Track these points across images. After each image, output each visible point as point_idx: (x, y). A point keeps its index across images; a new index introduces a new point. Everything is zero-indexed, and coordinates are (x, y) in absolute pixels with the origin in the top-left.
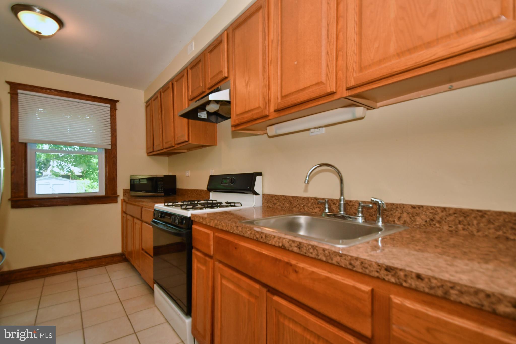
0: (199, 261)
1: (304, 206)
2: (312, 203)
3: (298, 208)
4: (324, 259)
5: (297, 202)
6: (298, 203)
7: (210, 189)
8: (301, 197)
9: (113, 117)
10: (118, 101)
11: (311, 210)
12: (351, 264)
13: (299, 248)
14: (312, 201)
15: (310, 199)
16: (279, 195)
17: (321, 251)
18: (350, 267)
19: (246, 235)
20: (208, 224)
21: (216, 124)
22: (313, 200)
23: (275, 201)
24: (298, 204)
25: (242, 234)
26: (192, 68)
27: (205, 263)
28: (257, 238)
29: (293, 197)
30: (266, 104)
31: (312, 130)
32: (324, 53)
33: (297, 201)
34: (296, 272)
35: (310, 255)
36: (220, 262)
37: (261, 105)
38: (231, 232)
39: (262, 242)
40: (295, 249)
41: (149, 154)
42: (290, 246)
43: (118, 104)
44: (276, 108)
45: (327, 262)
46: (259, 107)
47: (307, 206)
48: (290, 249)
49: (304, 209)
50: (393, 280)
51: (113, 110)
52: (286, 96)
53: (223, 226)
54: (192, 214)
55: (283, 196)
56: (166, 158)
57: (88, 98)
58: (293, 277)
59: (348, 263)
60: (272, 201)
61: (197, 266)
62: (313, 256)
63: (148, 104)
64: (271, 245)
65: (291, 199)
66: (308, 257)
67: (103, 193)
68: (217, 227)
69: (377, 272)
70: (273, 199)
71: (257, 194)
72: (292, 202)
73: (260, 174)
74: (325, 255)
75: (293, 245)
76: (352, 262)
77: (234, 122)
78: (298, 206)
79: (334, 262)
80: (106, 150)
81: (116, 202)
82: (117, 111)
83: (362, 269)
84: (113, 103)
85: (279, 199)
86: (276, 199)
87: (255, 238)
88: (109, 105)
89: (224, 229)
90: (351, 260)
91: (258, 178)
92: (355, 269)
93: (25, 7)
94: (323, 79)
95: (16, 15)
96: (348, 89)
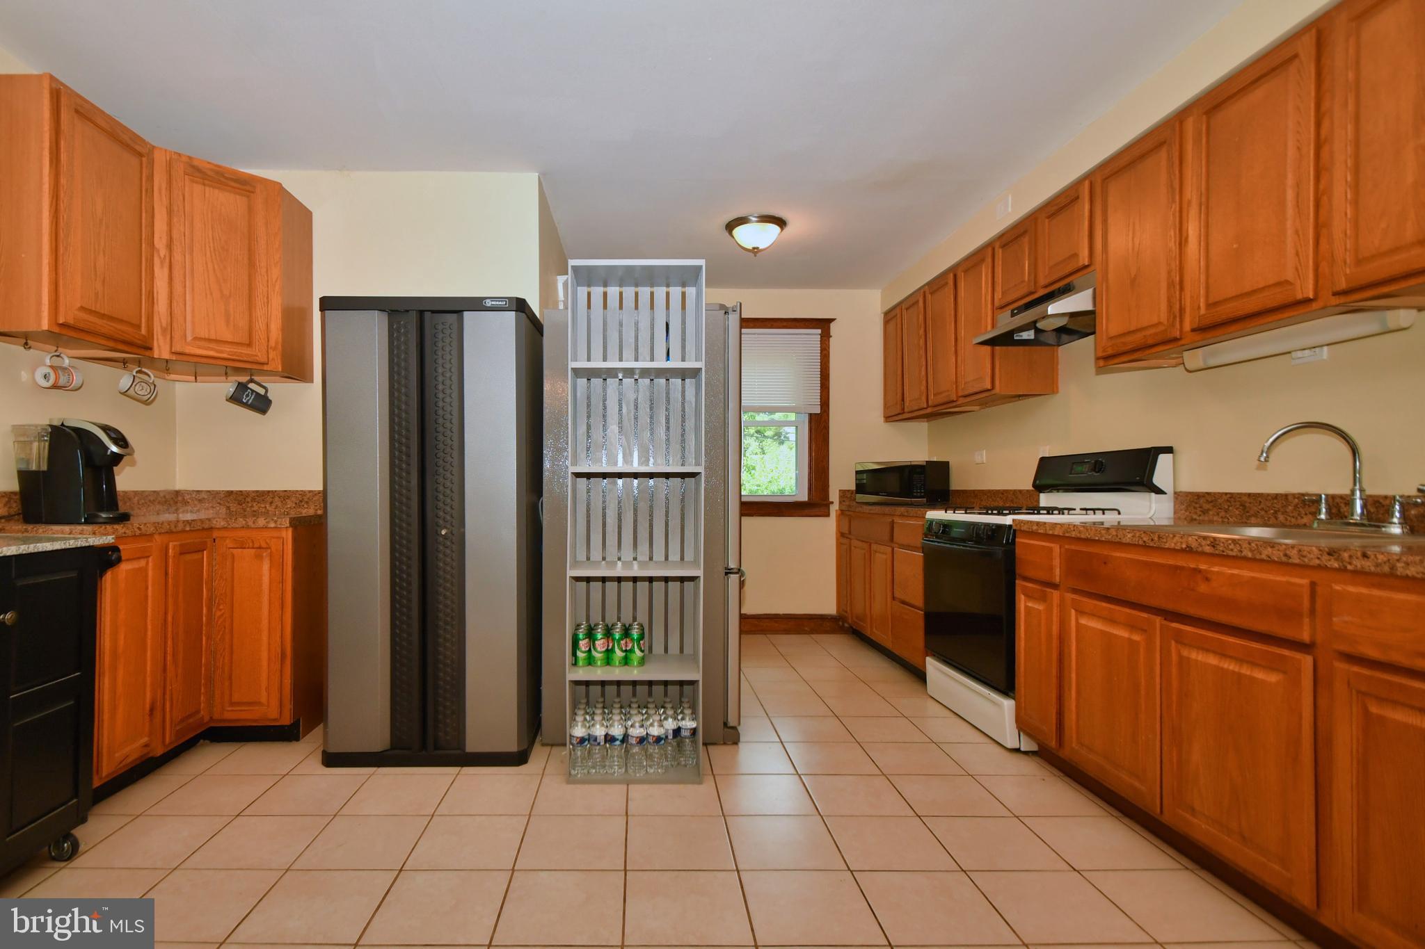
0: (1029, 596)
1: (1276, 512)
2: (1296, 506)
3: (1262, 517)
4: (1250, 555)
5: (1260, 505)
6: (1262, 506)
7: (1040, 487)
9: (824, 352)
10: (832, 320)
11: (1293, 520)
12: (1286, 555)
13: (1214, 546)
14: (1296, 500)
15: (1290, 498)
16: (1215, 493)
17: (1245, 545)
18: (1284, 559)
19: (1124, 541)
20: (1051, 532)
21: (1056, 347)
22: (1298, 498)
23: (1206, 506)
24: (1262, 509)
25: (1118, 540)
26: (1003, 246)
27: (1043, 598)
28: (1144, 542)
29: (1249, 495)
30: (1175, 317)
31: (1294, 355)
32: (1290, 232)
33: (1260, 502)
34: (1207, 579)
35: (1231, 553)
36: (1075, 591)
37: (1163, 317)
38: (1097, 538)
39: (1152, 547)
40: (1208, 549)
41: (888, 418)
42: (1200, 545)
43: (832, 325)
44: (1195, 326)
45: (1254, 560)
46: (1160, 323)
47: (1285, 513)
48: (1200, 549)
50: (1336, 565)
51: (826, 337)
52: (1216, 304)
53: (1080, 532)
54: (1013, 520)
55: (1226, 494)
56: (923, 426)
57: (785, 324)
58: (1203, 588)
59: (1281, 554)
60: (1197, 506)
61: (1026, 607)
62: (1234, 554)
63: (891, 316)
64: (1168, 549)
65: (1245, 498)
66: (1228, 556)
67: (804, 497)
68: (1067, 535)
69: (1318, 558)
70: (1202, 501)
71: (1159, 491)
72: (1247, 505)
73: (1169, 450)
74: (1251, 550)
75: (1204, 543)
76: (1288, 552)
77: (1104, 351)
78: (1263, 513)
79: (1264, 557)
80: (811, 415)
81: (828, 515)
82: (831, 339)
83: (1299, 559)
84: (823, 325)
85: (1216, 500)
86: (1208, 502)
87: (1141, 542)
88: (819, 331)
89: (1083, 536)
90: (1286, 549)
91: (1164, 460)
92: (1290, 561)
93: (742, 221)
94: (1290, 275)
95: (731, 234)
96: (1335, 294)
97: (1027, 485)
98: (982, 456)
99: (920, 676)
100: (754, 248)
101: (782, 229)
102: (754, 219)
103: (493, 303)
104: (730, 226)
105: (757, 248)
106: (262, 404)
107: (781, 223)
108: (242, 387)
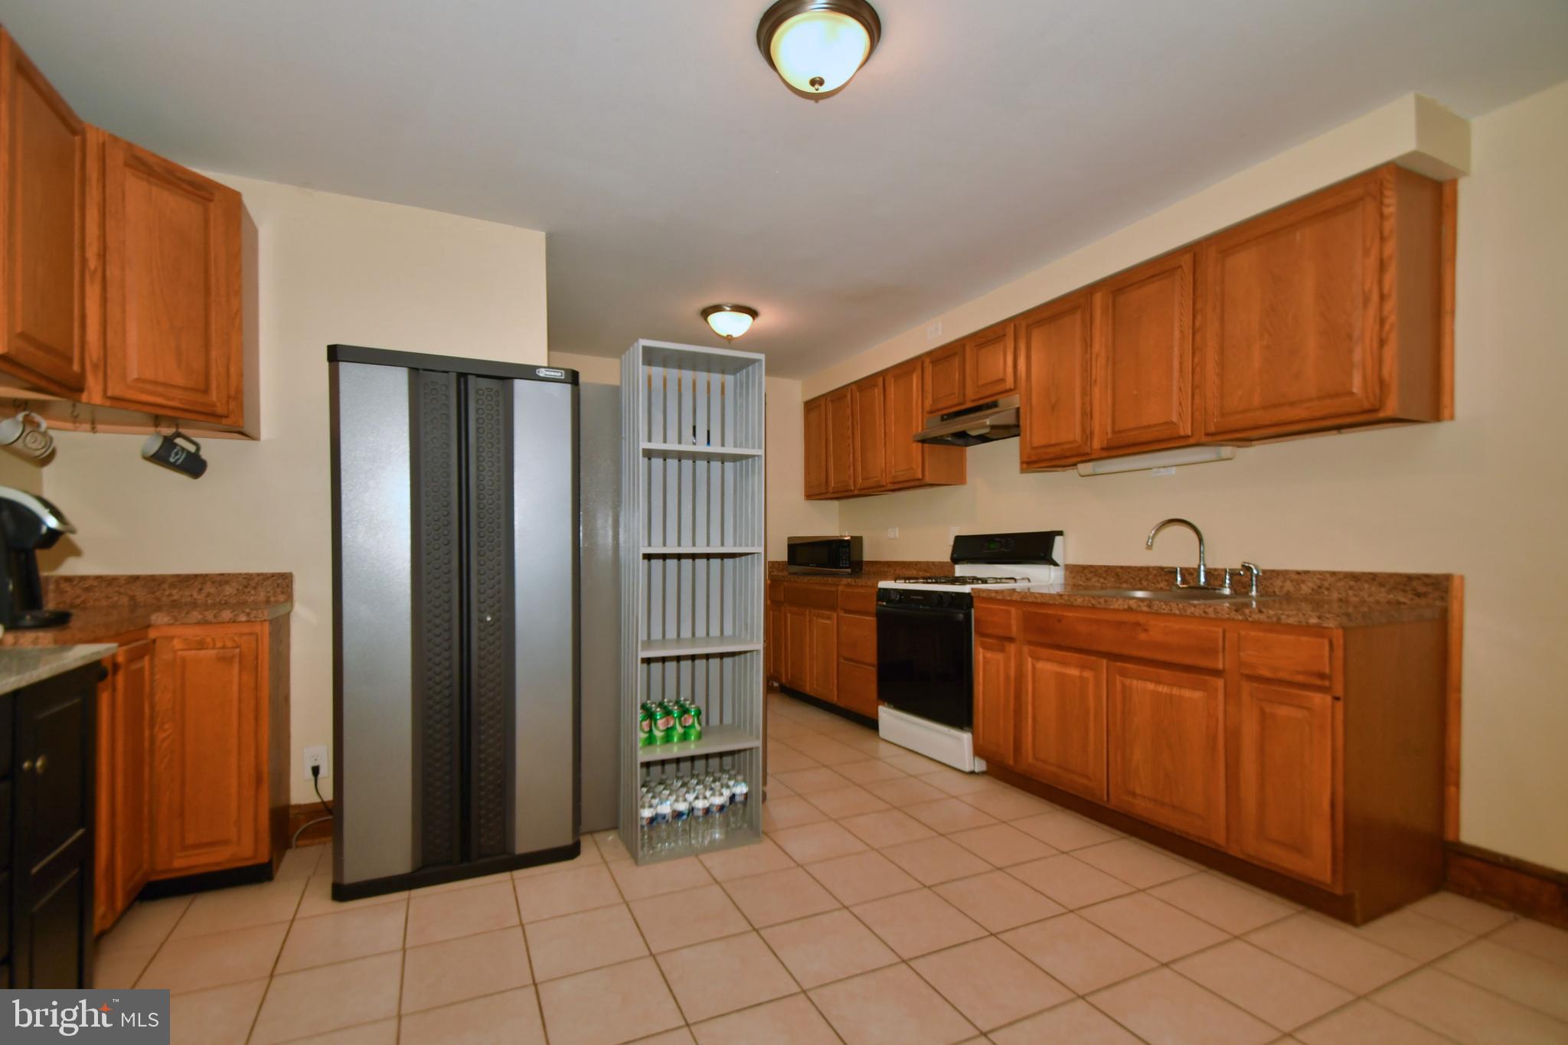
0: (985, 648)
1: (1142, 580)
2: (1155, 575)
3: (1131, 583)
4: (1178, 612)
6: (1131, 575)
7: (956, 559)
8: (1136, 567)
12: (1205, 612)
13: (1150, 607)
14: (1156, 572)
15: (1151, 570)
16: (1096, 566)
18: (1203, 615)
19: (1075, 603)
20: (1009, 598)
21: (964, 448)
23: (1089, 575)
24: (1131, 577)
25: (1070, 603)
26: (934, 364)
27: (1002, 650)
28: (1092, 604)
29: (1122, 567)
30: (1087, 438)
31: (1154, 470)
32: (1175, 389)
33: (1130, 573)
34: (1146, 630)
35: (1163, 611)
36: (1030, 643)
37: (1078, 438)
38: (1051, 602)
39: (1100, 609)
40: (1145, 609)
41: (809, 496)
42: (1139, 606)
44: (1105, 445)
45: (1181, 615)
46: (1075, 441)
47: (1147, 580)
48: (1139, 609)
49: (1141, 584)
50: (1240, 618)
52: (1120, 432)
53: (1036, 598)
54: (972, 589)
55: (1105, 566)
58: (1143, 636)
59: (1201, 611)
60: (1082, 575)
61: (984, 658)
62: (1166, 611)
63: (813, 406)
64: (1114, 609)
65: (1119, 570)
66: (1161, 614)
68: (1025, 600)
69: (1228, 614)
70: (1087, 571)
71: (1055, 564)
72: (1120, 574)
73: (1060, 533)
74: (1179, 609)
75: (1142, 604)
76: (1206, 610)
77: (1029, 457)
78: (1131, 580)
79: (1188, 613)
83: (1215, 614)
85: (1097, 571)
86: (1091, 572)
87: (1090, 605)
89: (1039, 601)
90: (1205, 608)
91: (1058, 540)
92: (1208, 616)
93: (717, 308)
94: (1175, 419)
95: (706, 319)
96: (1207, 435)
97: (946, 557)
98: (894, 533)
99: (871, 724)
100: (728, 336)
101: (754, 318)
102: (728, 309)
103: (548, 373)
104: (706, 313)
105: (731, 336)
106: (194, 466)
107: (754, 313)
108: (168, 443)
